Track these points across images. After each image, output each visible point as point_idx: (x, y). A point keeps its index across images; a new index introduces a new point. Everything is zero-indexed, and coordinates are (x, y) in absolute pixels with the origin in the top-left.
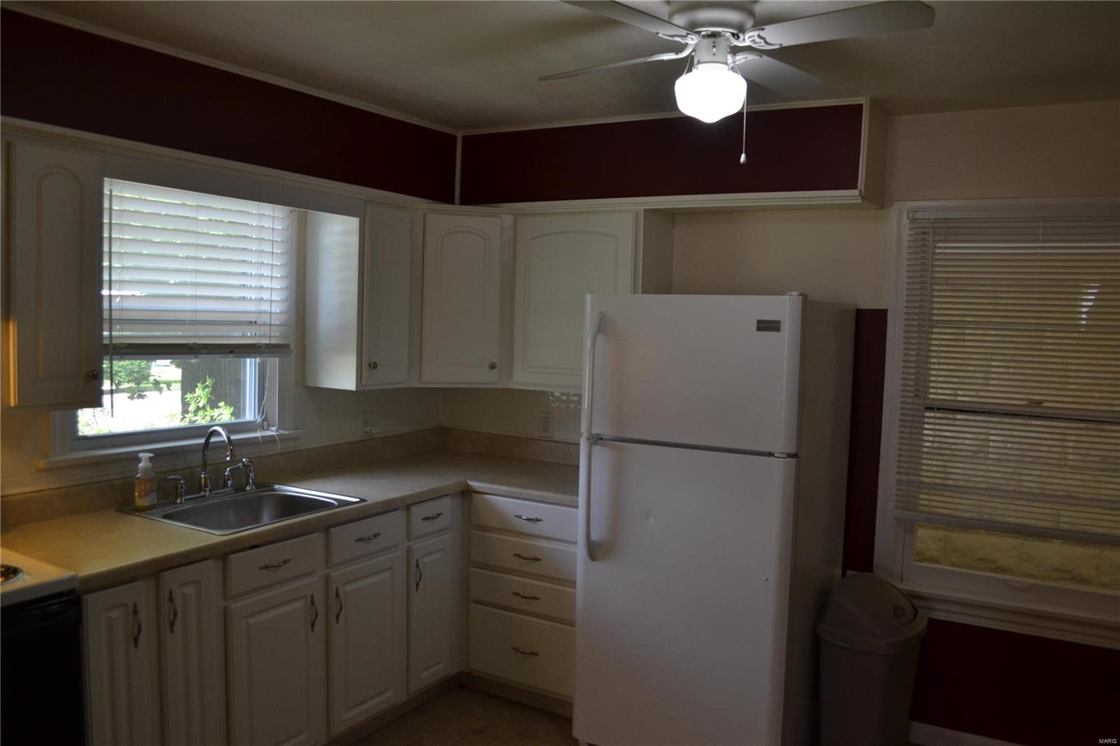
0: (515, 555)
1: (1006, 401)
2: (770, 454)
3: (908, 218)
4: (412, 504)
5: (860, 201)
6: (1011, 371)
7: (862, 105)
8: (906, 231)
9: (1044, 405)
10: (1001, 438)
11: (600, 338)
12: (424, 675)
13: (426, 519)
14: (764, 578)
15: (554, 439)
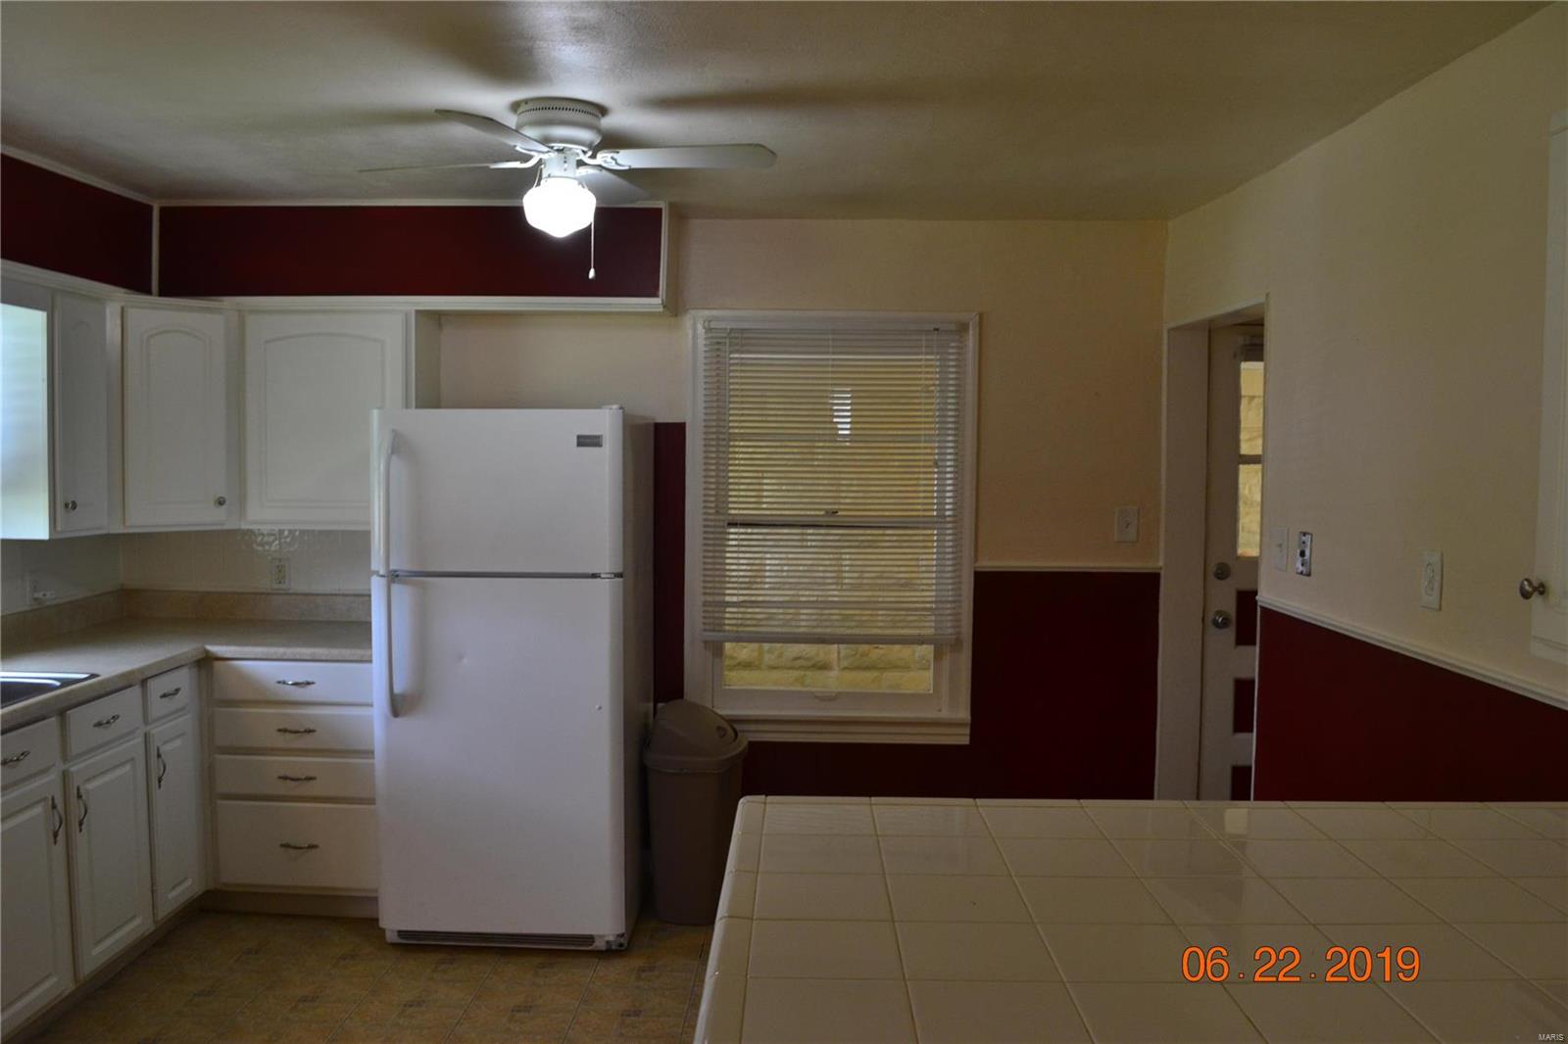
0: (280, 730)
1: (802, 513)
2: (594, 576)
3: (704, 328)
4: (150, 678)
5: (661, 310)
6: (784, 488)
7: (661, 209)
8: (701, 342)
9: (840, 513)
10: (777, 562)
11: (394, 458)
12: (174, 893)
13: (164, 696)
14: (597, 707)
15: (291, 591)
